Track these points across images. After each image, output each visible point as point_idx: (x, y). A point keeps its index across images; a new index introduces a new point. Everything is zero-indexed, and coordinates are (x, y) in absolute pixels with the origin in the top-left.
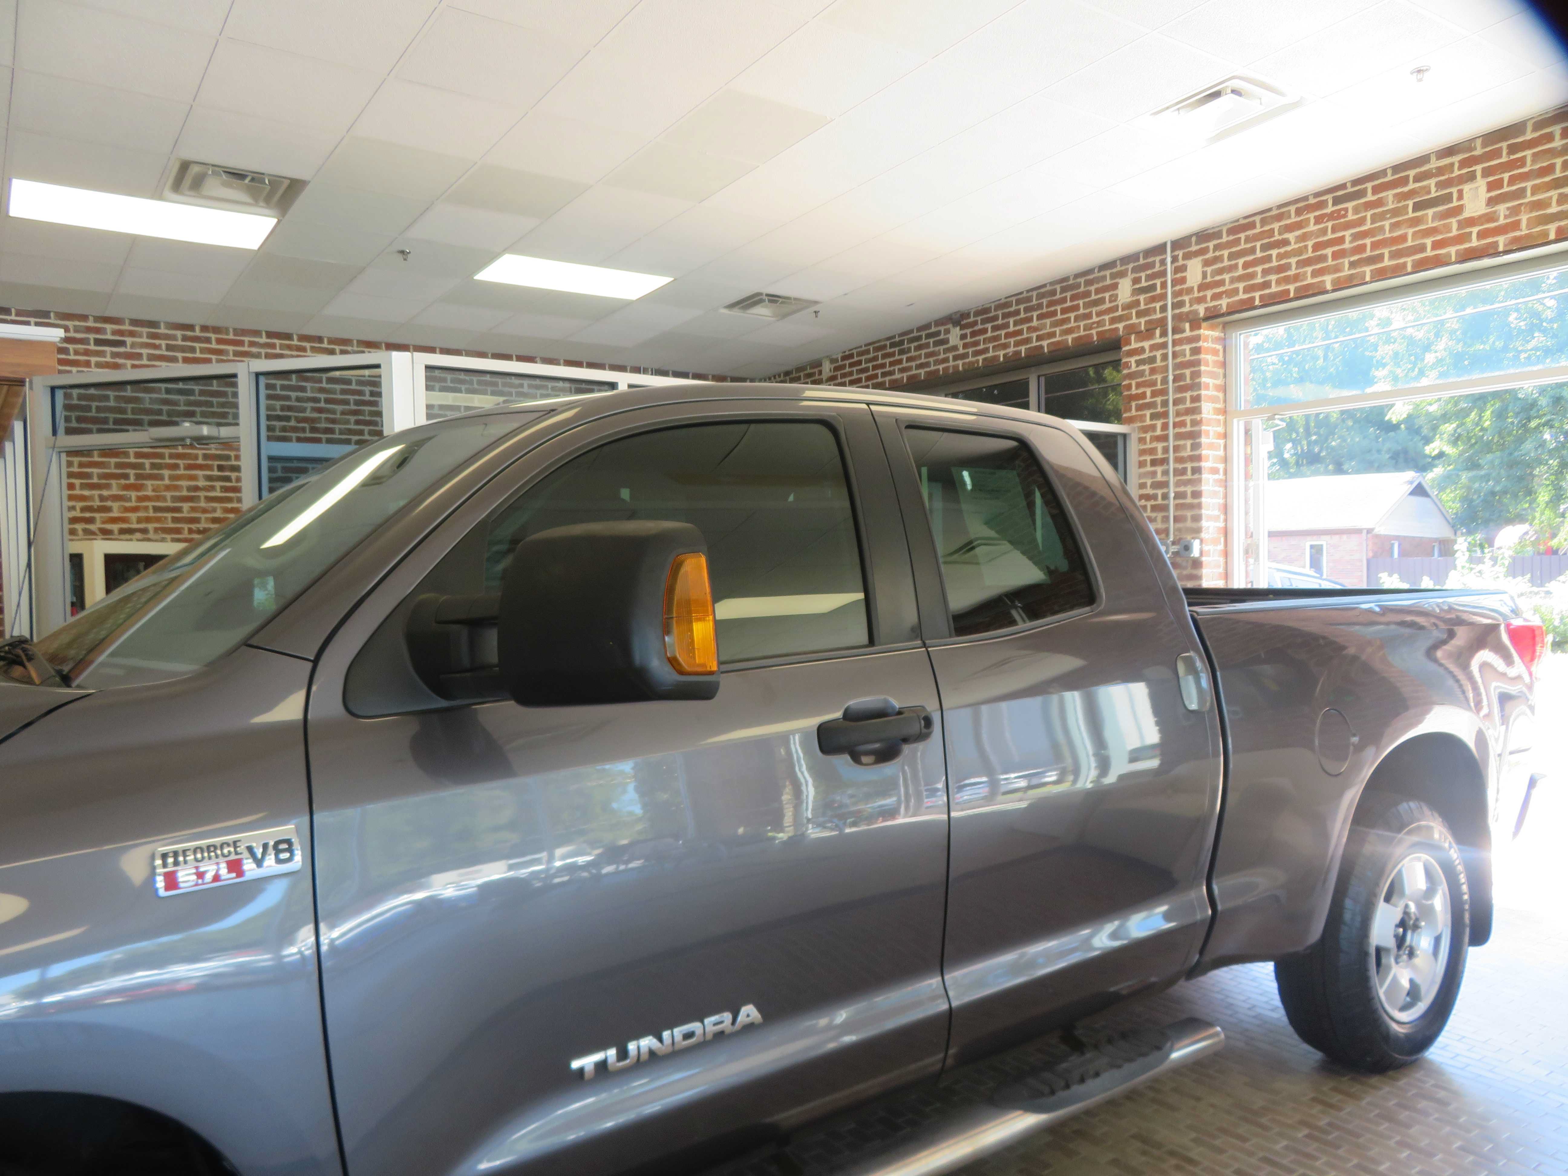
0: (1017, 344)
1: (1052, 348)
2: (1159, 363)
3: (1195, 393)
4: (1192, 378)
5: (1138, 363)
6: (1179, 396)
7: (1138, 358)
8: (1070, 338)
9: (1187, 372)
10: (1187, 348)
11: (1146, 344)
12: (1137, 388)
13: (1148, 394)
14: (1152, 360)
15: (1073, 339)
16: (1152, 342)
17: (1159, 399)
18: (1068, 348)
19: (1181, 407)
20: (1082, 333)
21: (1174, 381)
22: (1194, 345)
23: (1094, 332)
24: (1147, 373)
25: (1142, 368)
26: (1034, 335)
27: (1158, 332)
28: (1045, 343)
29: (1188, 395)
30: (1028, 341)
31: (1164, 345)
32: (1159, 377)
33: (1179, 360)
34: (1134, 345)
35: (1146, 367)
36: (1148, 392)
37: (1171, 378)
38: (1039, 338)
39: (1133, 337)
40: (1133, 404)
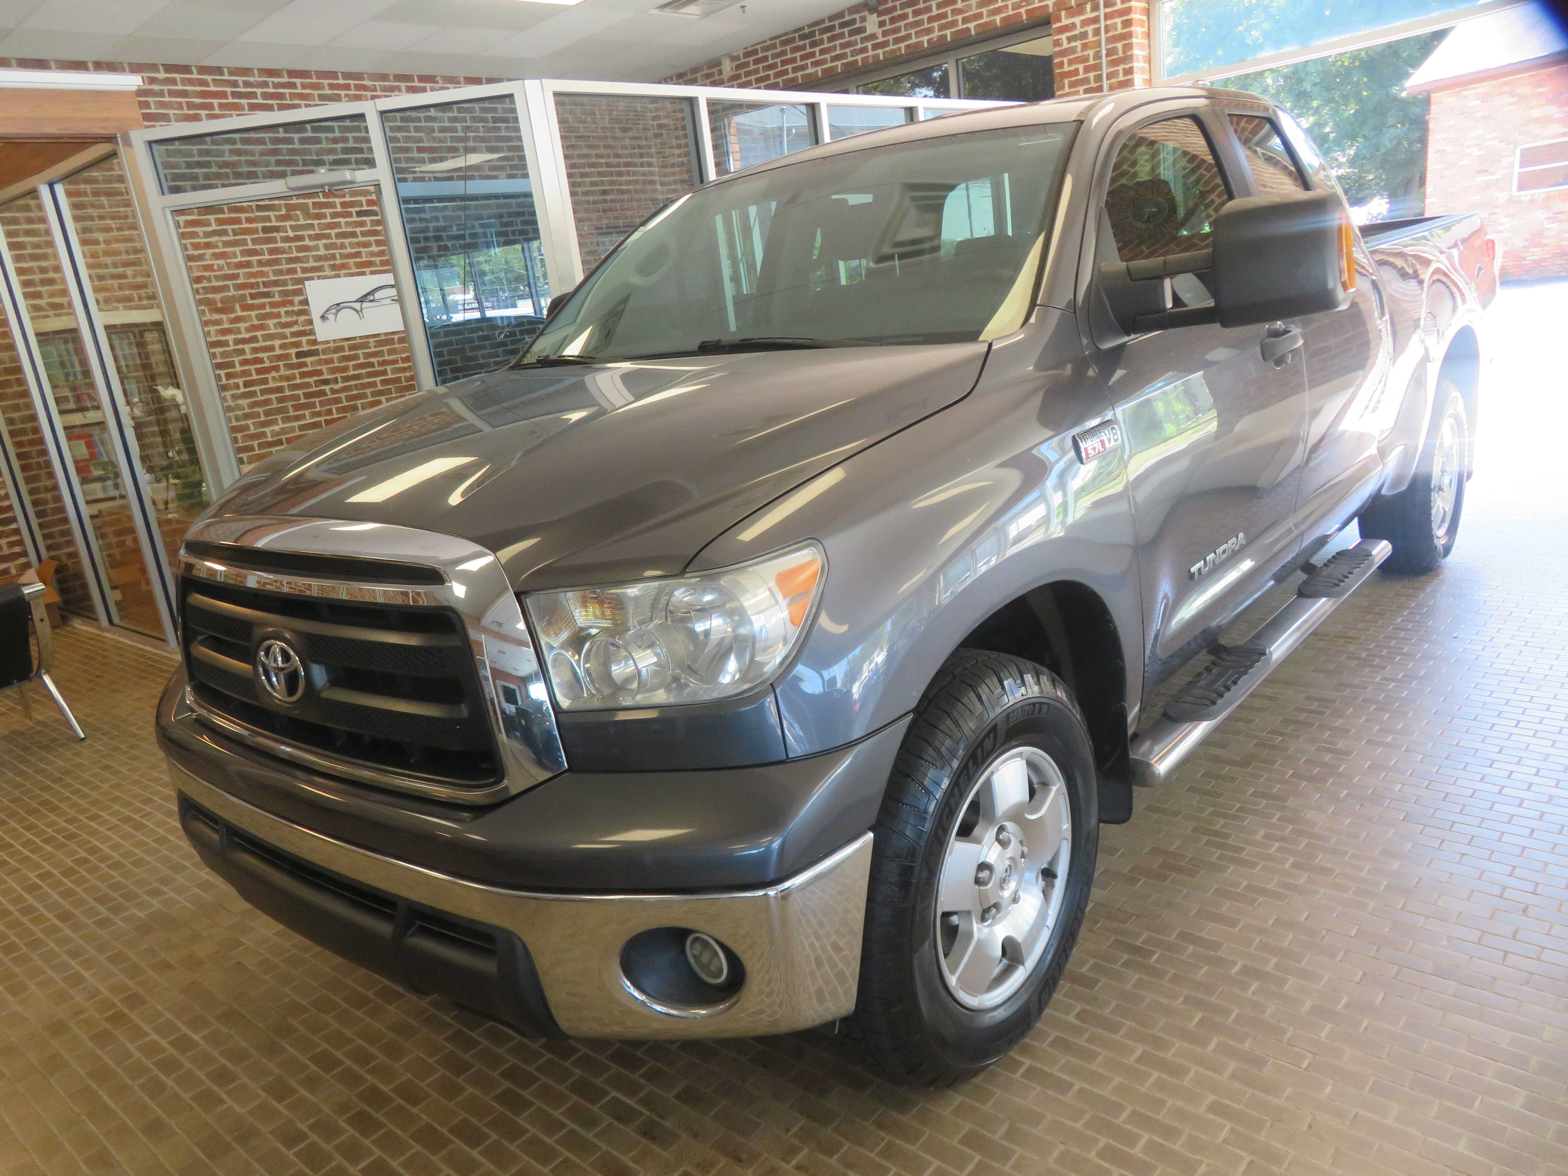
0: (942, 28)
1: (979, 30)
2: (1091, 38)
3: (1127, 66)
4: (1124, 52)
5: (1070, 39)
6: (1112, 70)
7: (1069, 34)
8: (998, 18)
9: (1119, 45)
10: (1118, 21)
11: (1077, 20)
12: (1069, 65)
13: (1081, 70)
14: (1084, 35)
15: (1002, 19)
16: (1083, 17)
17: (1092, 75)
18: (996, 28)
19: (1114, 80)
20: (1011, 12)
21: (1107, 55)
22: (1125, 18)
23: (1023, 10)
24: (1079, 49)
25: (1073, 44)
26: (959, 18)
27: (1089, 7)
28: (971, 25)
29: (1120, 68)
30: (953, 23)
31: (1096, 20)
32: (1091, 53)
33: (1110, 34)
34: (1065, 22)
35: (1078, 44)
36: (1081, 67)
37: (1104, 52)
38: (965, 20)
39: (1063, 13)
40: (1066, 81)
